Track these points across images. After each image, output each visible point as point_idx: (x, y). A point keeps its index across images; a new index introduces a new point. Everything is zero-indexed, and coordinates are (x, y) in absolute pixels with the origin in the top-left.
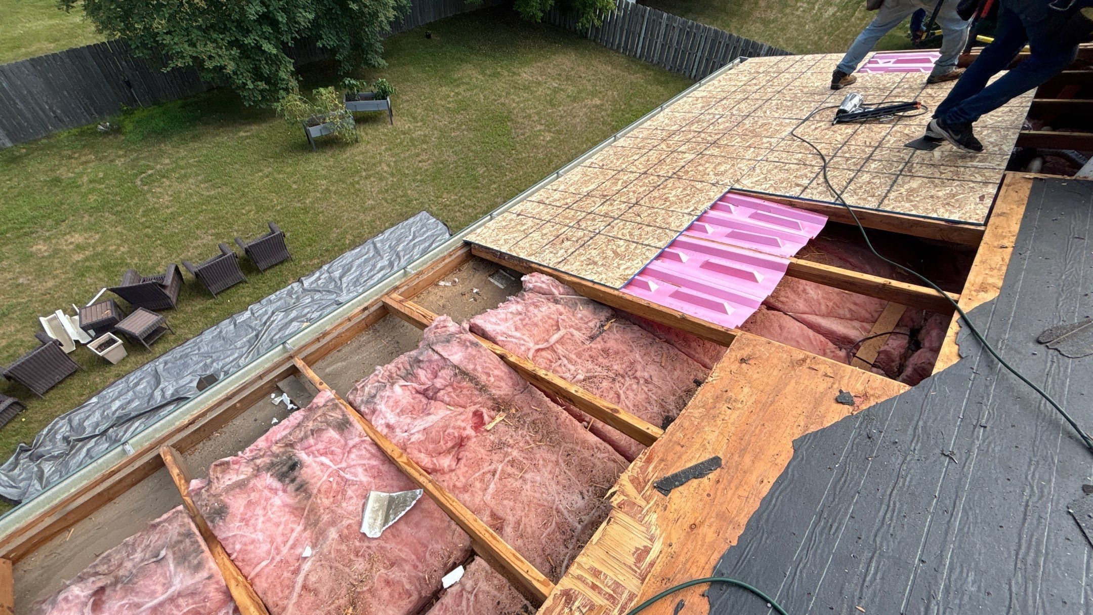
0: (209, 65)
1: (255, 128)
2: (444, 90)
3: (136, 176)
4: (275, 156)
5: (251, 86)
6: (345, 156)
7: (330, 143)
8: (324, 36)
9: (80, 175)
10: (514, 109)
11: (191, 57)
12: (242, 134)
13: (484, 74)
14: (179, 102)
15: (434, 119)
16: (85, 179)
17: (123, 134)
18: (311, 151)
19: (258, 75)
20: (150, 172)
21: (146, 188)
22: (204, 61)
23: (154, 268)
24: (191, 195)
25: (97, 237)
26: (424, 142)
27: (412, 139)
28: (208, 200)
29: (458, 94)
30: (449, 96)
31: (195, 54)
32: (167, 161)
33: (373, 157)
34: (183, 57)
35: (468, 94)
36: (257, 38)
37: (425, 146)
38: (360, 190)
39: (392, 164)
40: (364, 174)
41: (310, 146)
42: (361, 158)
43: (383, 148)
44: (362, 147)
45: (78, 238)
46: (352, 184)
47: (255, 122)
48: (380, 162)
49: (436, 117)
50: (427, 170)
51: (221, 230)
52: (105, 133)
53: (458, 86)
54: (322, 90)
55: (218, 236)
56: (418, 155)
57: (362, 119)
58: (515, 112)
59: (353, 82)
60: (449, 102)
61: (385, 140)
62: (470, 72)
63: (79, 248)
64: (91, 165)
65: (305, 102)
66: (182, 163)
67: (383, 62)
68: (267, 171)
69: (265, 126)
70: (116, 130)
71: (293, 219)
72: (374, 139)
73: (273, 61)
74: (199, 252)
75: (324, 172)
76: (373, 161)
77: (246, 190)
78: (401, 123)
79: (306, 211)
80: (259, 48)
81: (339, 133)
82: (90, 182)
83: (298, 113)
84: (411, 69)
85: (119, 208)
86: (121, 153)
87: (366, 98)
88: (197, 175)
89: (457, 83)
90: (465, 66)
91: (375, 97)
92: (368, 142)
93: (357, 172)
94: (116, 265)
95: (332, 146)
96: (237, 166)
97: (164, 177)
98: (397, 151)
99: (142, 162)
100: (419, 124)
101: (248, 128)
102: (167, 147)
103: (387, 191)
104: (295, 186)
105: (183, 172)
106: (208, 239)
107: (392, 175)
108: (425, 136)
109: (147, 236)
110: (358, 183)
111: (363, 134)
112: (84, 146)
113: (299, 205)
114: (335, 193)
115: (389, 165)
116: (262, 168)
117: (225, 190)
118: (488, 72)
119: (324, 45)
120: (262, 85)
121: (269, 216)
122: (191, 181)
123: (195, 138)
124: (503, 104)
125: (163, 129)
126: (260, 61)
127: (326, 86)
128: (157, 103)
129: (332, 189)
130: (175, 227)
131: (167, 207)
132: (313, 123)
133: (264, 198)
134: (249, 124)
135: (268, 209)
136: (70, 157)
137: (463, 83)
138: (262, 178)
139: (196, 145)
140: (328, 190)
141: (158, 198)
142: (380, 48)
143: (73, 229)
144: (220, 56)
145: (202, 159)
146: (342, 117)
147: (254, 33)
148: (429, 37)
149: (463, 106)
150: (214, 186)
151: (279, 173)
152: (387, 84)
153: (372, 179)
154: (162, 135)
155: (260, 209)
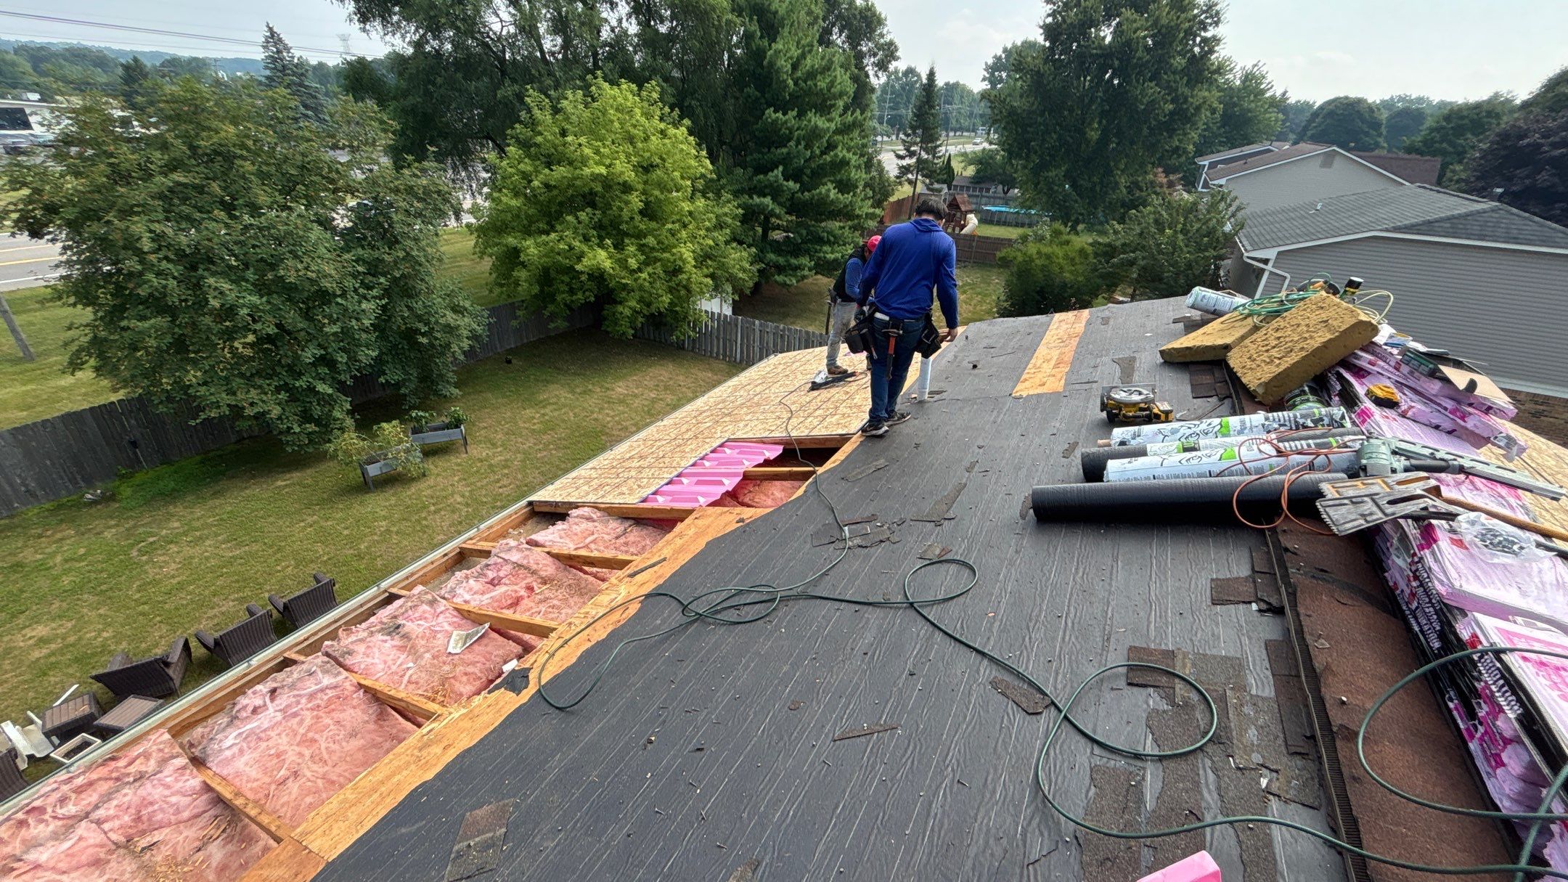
0: (249, 412)
1: (296, 475)
2: (529, 412)
3: (132, 545)
4: (322, 502)
5: (297, 430)
6: (409, 493)
7: (392, 480)
8: (387, 372)
9: (53, 555)
10: (608, 422)
11: (229, 405)
12: (279, 483)
13: (573, 392)
14: (198, 458)
15: (517, 442)
16: (59, 559)
17: (120, 501)
18: (367, 493)
19: (306, 417)
20: (151, 540)
21: (144, 558)
22: (244, 408)
23: (149, 650)
24: (207, 559)
25: (69, 625)
26: (506, 467)
27: (491, 466)
28: (230, 562)
29: (544, 415)
30: (534, 418)
31: (234, 403)
32: (176, 524)
33: (443, 490)
34: (219, 407)
35: (556, 414)
36: (310, 380)
37: (506, 471)
38: (427, 526)
39: (467, 494)
40: (432, 508)
41: (367, 486)
42: (429, 492)
43: (456, 478)
44: (431, 481)
45: (41, 630)
46: (418, 521)
47: (296, 469)
48: (452, 495)
49: (520, 440)
50: (509, 495)
51: (247, 592)
52: (93, 503)
53: (544, 407)
54: (384, 425)
55: (241, 600)
56: (498, 481)
57: (430, 452)
58: (609, 426)
59: (421, 413)
60: (534, 424)
61: (458, 471)
62: (557, 393)
63: (42, 641)
64: (68, 542)
65: (364, 440)
66: (197, 524)
67: (456, 391)
68: (310, 520)
69: (309, 471)
70: (109, 498)
71: (344, 568)
72: (445, 471)
73: (328, 401)
74: (216, 621)
75: (383, 513)
76: (444, 493)
77: (283, 544)
78: (476, 451)
79: (360, 557)
80: (311, 390)
81: (404, 468)
82: (66, 561)
83: (354, 451)
84: (490, 395)
85: (104, 587)
86: (113, 523)
87: (436, 429)
88: (217, 535)
89: (544, 404)
90: (551, 387)
91: (448, 427)
92: (438, 475)
93: (425, 507)
94: (94, 655)
95: (393, 485)
96: (272, 519)
97: (172, 542)
98: (472, 480)
99: (141, 530)
100: (499, 450)
101: (288, 476)
102: (178, 509)
103: (460, 523)
104: (346, 532)
105: (198, 534)
106: (229, 606)
107: (467, 505)
108: (506, 460)
109: (143, 614)
110: (425, 519)
111: (432, 467)
112: (62, 521)
113: (352, 551)
114: (397, 533)
115: (463, 496)
116: (305, 517)
117: (255, 547)
118: (578, 390)
119: (387, 381)
120: (311, 427)
121: (313, 569)
122: (208, 543)
123: (216, 494)
124: (596, 420)
125: (174, 490)
126: (311, 402)
127: (389, 421)
128: (166, 461)
129: (393, 529)
130: (183, 598)
131: (173, 577)
132: (372, 461)
133: (307, 550)
134: (289, 471)
135: (312, 561)
136: (40, 536)
137: (550, 404)
138: (305, 528)
139: (217, 502)
140: (388, 531)
141: (161, 567)
142: (452, 377)
143: (36, 620)
144: (263, 401)
145: (225, 516)
146: (407, 451)
147: (307, 375)
148: (509, 362)
149: (550, 427)
150: (240, 545)
151: (327, 520)
152: (461, 413)
153: (443, 513)
154: (171, 496)
155: (301, 562)
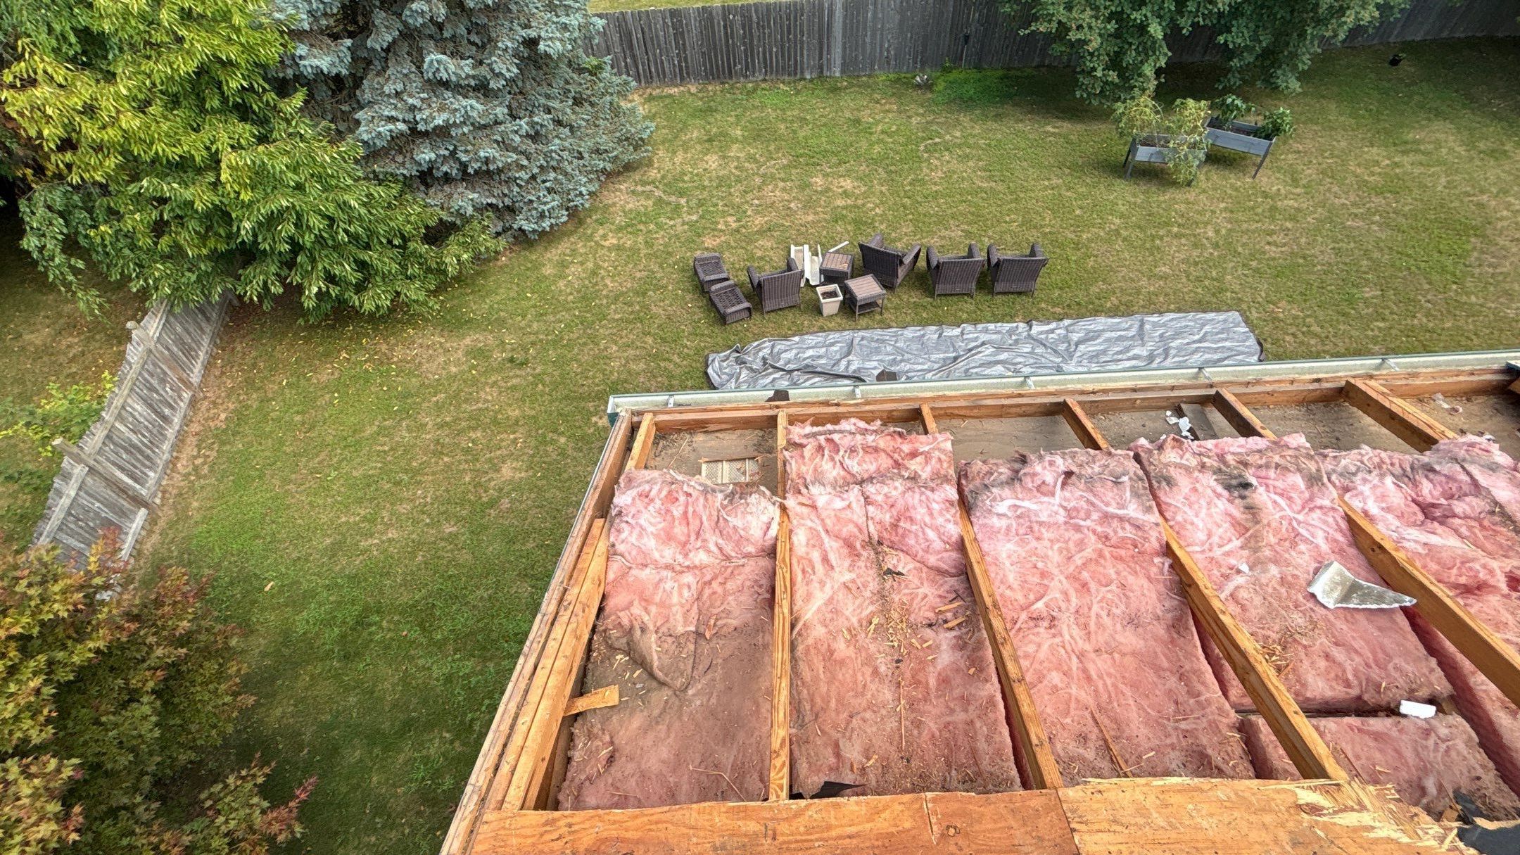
1: (1066, 126)
2: (1375, 152)
3: (924, 139)
4: (1075, 167)
6: (1161, 198)
7: (1154, 175)
8: (1234, 29)
9: (877, 122)
11: (1059, 22)
12: (1049, 129)
13: (1470, 145)
14: (1000, 73)
15: (1329, 190)
16: (880, 128)
17: (932, 92)
18: (1120, 177)
19: (1115, 62)
20: (937, 140)
21: (926, 155)
23: (894, 241)
24: (963, 178)
25: (863, 189)
26: (1293, 219)
27: (1273, 209)
28: (976, 192)
29: (1396, 165)
30: (1377, 163)
31: (1065, 20)
32: (958, 134)
33: (1199, 213)
34: (1050, 21)
35: (1417, 171)
36: (1149, 14)
37: (1289, 225)
38: (1158, 248)
39: (1224, 232)
40: (1175, 229)
41: (1127, 169)
42: (1183, 207)
43: (1222, 205)
44: (1191, 195)
45: (848, 184)
46: (1153, 237)
47: (1069, 119)
48: (1206, 223)
49: (1335, 189)
50: (1274, 259)
51: (974, 229)
52: (919, 86)
53: (1404, 153)
54: (1191, 102)
55: (968, 234)
56: (1271, 233)
57: (1217, 159)
59: (1238, 102)
60: (1373, 174)
61: (1231, 197)
62: (1442, 136)
63: (846, 194)
64: (890, 115)
65: (1157, 112)
66: (971, 141)
67: (1295, 85)
68: (1055, 181)
69: (1080, 127)
70: (928, 86)
71: (1058, 250)
72: (1215, 189)
73: (1148, 49)
74: (943, 242)
75: (1123, 209)
76: (1198, 218)
77: (1022, 195)
78: (1268, 180)
79: (1077, 246)
81: (1175, 165)
82: (883, 132)
83: (1139, 123)
84: (1333, 106)
85: (893, 168)
86: (921, 111)
87: (1239, 130)
88: (980, 159)
89: (1407, 148)
90: (1438, 125)
91: (1255, 132)
92: (1204, 191)
93: (1168, 224)
94: (866, 223)
95: (1150, 180)
96: (1025, 164)
97: (948, 150)
98: (1240, 216)
99: (934, 128)
100: (1298, 190)
101: (1060, 123)
102: (965, 119)
103: (1196, 264)
104: (1078, 212)
105: (968, 151)
106: (957, 234)
107: (1216, 246)
108: (1298, 210)
109: (904, 207)
110: (1161, 238)
111: (1202, 177)
112: (894, 94)
113: (1073, 236)
114: (1125, 239)
115: (1217, 232)
116: (1052, 176)
117: (1001, 187)
118: (1482, 145)
120: (1113, 76)
121: (1033, 236)
122: (971, 164)
123: (998, 117)
124: (1481, 206)
125: (971, 98)
126: (1130, 44)
127: (1198, 99)
128: (978, 68)
129: (1124, 233)
130: (931, 207)
131: (935, 184)
132: (1147, 143)
133: (1037, 213)
134: (1063, 119)
135: (1035, 227)
136: (877, 102)
137: (1417, 151)
138: (1046, 188)
139: (995, 126)
140: (1117, 233)
141: (932, 170)
142: (1305, 63)
143: (847, 174)
145: (993, 143)
146: (1194, 146)
147: (1150, 6)
149: (1394, 186)
150: (990, 178)
151: (1069, 189)
152: (1288, 119)
153: (1183, 241)
154: (964, 103)
155: (1027, 223)
